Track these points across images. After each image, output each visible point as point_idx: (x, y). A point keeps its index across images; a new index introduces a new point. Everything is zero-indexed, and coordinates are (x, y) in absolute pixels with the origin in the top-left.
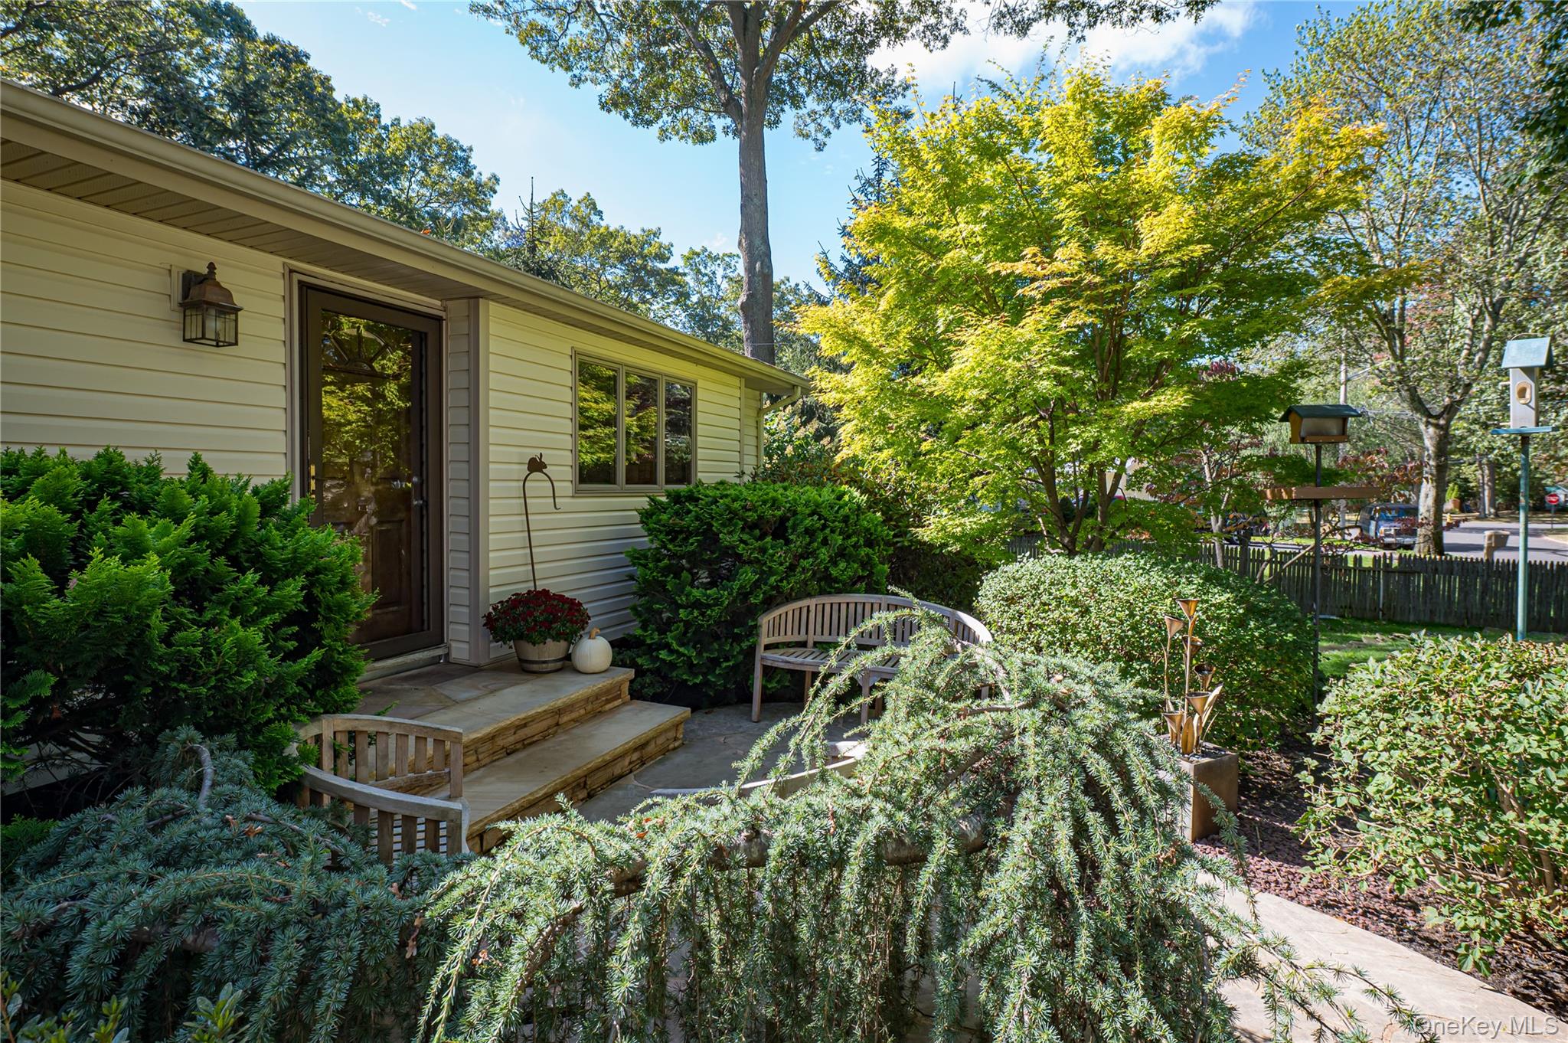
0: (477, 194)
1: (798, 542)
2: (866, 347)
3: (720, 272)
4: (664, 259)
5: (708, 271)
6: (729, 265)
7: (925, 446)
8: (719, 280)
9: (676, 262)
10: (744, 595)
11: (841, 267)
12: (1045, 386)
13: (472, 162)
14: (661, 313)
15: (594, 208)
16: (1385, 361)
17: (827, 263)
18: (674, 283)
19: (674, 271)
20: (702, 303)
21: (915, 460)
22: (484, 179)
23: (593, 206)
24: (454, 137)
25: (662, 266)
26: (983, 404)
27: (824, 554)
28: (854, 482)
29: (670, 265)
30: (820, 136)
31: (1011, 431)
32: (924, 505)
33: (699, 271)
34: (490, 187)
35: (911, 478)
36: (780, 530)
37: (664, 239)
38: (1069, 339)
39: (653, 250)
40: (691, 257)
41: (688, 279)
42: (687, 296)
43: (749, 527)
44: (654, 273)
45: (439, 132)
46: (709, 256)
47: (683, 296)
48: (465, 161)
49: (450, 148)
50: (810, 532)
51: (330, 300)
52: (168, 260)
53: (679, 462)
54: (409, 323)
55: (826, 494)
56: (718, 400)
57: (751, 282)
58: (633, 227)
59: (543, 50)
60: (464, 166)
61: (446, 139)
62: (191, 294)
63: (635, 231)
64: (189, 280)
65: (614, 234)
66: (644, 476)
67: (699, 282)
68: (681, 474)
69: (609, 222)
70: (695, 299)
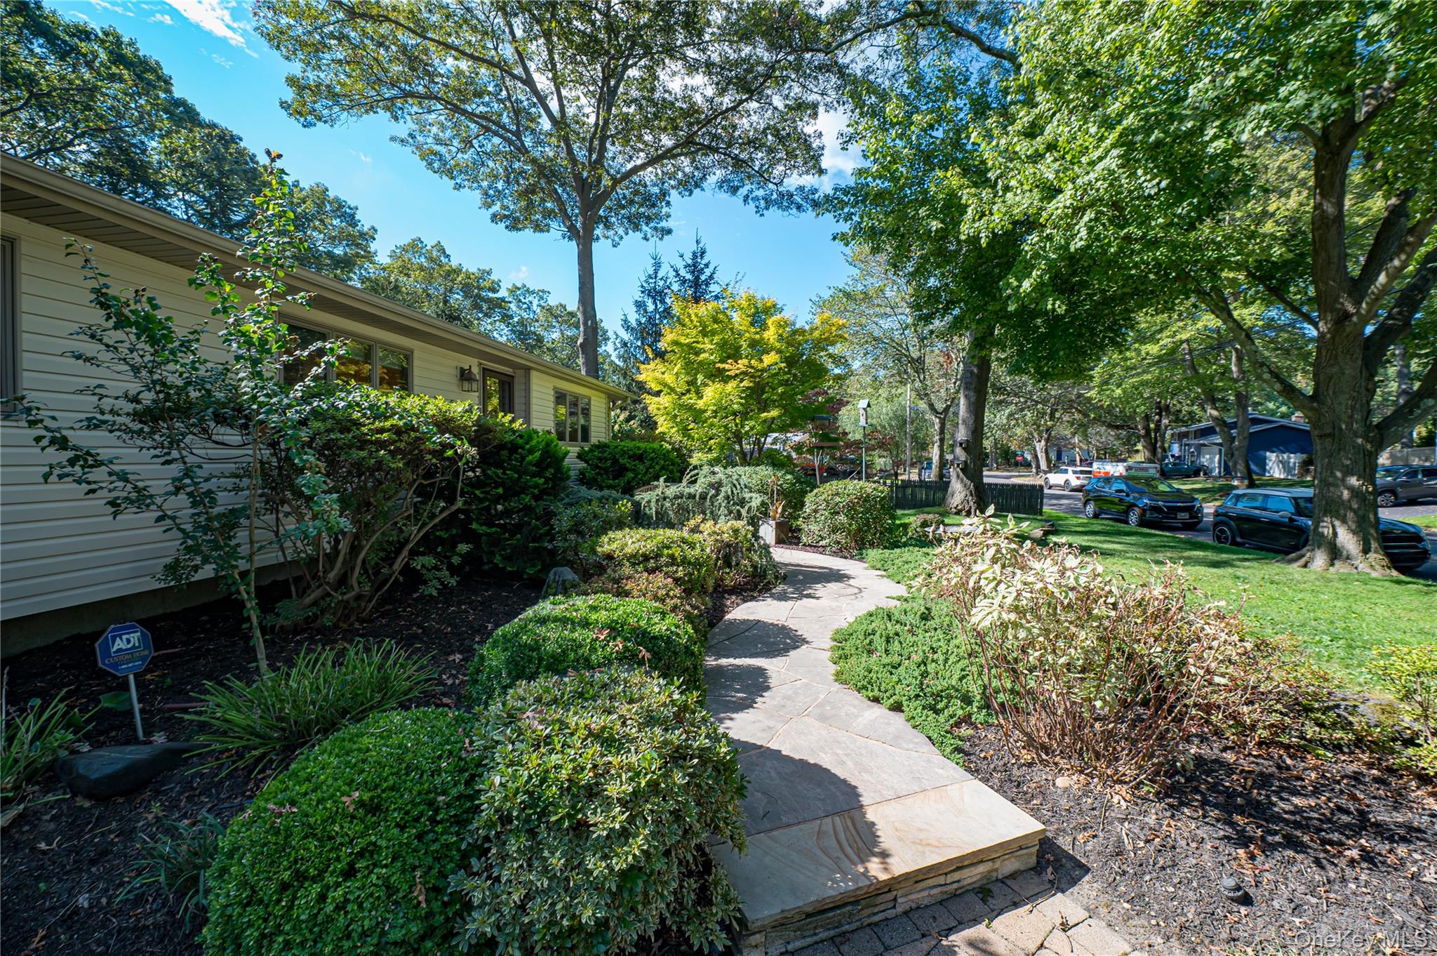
0: (361, 240)
1: (648, 463)
2: (670, 388)
3: (535, 302)
4: (494, 290)
5: (527, 301)
6: (542, 298)
8: (535, 308)
9: (502, 293)
10: (629, 482)
11: (634, 324)
12: (736, 407)
13: (357, 217)
14: (489, 327)
15: (445, 252)
16: (918, 384)
17: (626, 321)
18: (500, 307)
19: (503, 300)
20: (522, 323)
21: (685, 431)
22: (365, 229)
23: (443, 251)
24: (343, 198)
25: (491, 295)
26: (715, 412)
27: (657, 467)
28: (665, 441)
29: (499, 295)
30: (616, 238)
31: (725, 421)
32: (691, 451)
33: (520, 301)
34: (369, 236)
36: (640, 458)
37: (494, 277)
38: (743, 391)
39: (487, 284)
40: (514, 290)
41: (512, 306)
42: (511, 317)
43: (630, 457)
44: (489, 301)
45: (331, 194)
46: (528, 290)
47: (506, 318)
48: (352, 216)
49: (340, 206)
50: (652, 459)
51: (486, 372)
52: (455, 364)
53: (586, 432)
54: (503, 378)
55: (656, 445)
56: (598, 405)
57: (585, 332)
58: (471, 266)
59: (436, 165)
60: (351, 220)
61: (337, 200)
62: (465, 375)
63: (473, 270)
64: (462, 370)
65: (458, 271)
66: (573, 438)
67: (520, 308)
68: (586, 438)
69: (454, 263)
70: (516, 319)
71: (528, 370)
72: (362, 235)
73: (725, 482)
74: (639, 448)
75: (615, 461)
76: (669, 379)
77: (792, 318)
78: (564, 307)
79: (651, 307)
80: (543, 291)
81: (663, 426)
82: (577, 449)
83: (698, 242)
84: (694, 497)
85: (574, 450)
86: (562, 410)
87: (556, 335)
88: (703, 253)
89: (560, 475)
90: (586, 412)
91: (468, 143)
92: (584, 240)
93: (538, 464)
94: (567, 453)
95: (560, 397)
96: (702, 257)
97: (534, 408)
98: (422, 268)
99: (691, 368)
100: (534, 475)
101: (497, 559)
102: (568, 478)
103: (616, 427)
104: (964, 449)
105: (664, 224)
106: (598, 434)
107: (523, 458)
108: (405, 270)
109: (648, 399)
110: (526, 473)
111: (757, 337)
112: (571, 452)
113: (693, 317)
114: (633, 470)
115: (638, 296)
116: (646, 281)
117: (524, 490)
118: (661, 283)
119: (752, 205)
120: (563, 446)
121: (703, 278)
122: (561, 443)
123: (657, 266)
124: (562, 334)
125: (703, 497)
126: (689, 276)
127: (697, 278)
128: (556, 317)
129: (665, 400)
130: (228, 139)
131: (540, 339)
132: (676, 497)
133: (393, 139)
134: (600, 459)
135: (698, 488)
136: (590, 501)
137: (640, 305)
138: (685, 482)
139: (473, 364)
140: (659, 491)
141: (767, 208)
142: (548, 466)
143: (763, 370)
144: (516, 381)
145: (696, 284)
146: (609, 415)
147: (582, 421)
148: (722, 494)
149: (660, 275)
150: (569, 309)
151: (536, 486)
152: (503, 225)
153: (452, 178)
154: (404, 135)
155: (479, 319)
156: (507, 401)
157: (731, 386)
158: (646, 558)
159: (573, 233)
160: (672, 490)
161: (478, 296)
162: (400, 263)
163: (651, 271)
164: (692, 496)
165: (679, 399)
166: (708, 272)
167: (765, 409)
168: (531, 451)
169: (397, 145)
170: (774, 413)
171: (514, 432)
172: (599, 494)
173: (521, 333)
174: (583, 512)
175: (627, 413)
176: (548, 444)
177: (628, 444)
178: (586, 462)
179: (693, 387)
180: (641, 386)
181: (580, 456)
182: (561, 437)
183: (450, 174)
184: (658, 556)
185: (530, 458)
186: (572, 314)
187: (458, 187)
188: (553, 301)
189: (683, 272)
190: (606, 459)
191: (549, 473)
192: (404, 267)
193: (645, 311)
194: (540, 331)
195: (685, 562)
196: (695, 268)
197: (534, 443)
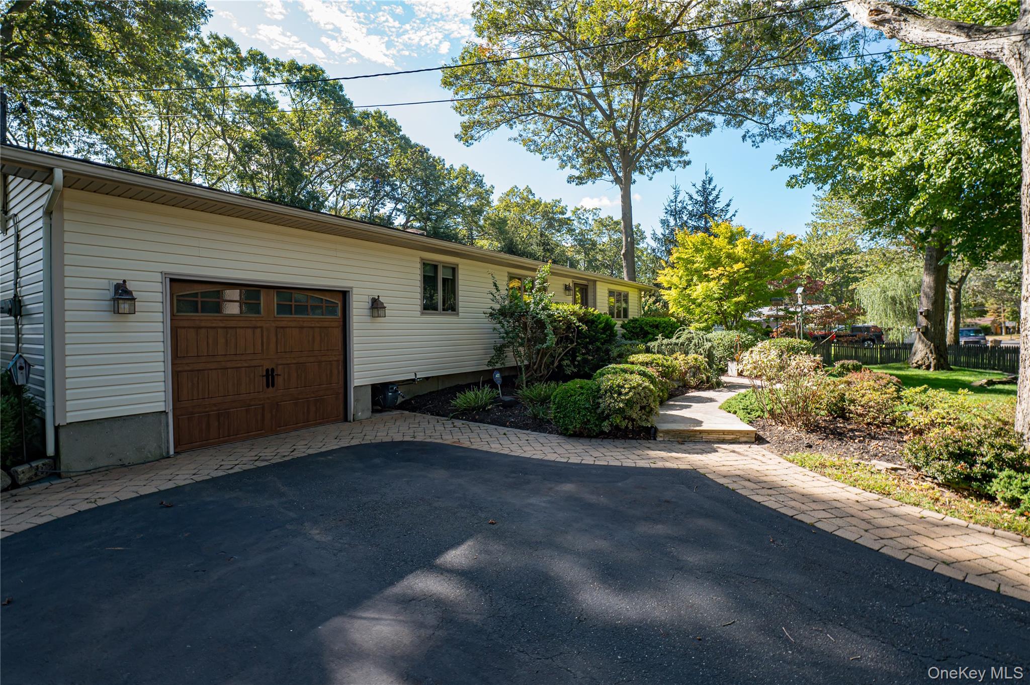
0: (484, 196)
2: (676, 285)
3: (591, 218)
4: (563, 213)
5: (585, 217)
6: (595, 214)
7: (691, 307)
8: (590, 221)
9: (569, 214)
12: (717, 295)
14: (559, 239)
15: (531, 192)
18: (567, 224)
19: (569, 219)
20: (581, 234)
21: (688, 311)
23: (530, 192)
24: (477, 171)
25: (561, 216)
26: (704, 299)
28: (673, 317)
29: (566, 216)
33: (580, 218)
34: (489, 192)
35: (688, 316)
37: (563, 204)
38: (722, 286)
39: (558, 209)
40: (576, 211)
41: (574, 222)
42: (574, 230)
43: (650, 326)
44: (560, 220)
46: (585, 210)
47: (571, 231)
48: (481, 181)
50: (664, 327)
51: (575, 284)
52: (562, 283)
53: (626, 311)
54: (582, 287)
55: (666, 319)
56: (633, 296)
57: (626, 245)
58: (547, 199)
59: (532, 148)
60: (480, 183)
61: (473, 172)
62: (567, 288)
63: (549, 201)
64: (566, 285)
65: (538, 203)
66: (619, 316)
67: (580, 223)
68: (626, 316)
69: (537, 198)
70: (577, 231)
71: (595, 281)
72: (487, 191)
73: (695, 337)
74: (656, 321)
75: (642, 329)
76: (675, 280)
77: (761, 234)
78: (612, 219)
79: (672, 223)
80: (596, 209)
81: (672, 309)
82: (621, 322)
83: (706, 173)
84: (677, 344)
85: (619, 323)
86: (612, 300)
87: (605, 239)
88: (710, 180)
89: (613, 335)
90: (626, 301)
91: (551, 131)
92: (625, 184)
93: (602, 329)
94: (616, 324)
95: (611, 293)
96: (710, 184)
97: (598, 301)
98: (518, 205)
99: (691, 272)
100: (601, 334)
101: (587, 369)
102: (616, 335)
103: (646, 308)
104: (925, 317)
105: (685, 158)
106: (633, 313)
107: (597, 326)
108: (507, 208)
109: (663, 292)
110: (598, 332)
111: (731, 251)
112: (618, 323)
113: (689, 243)
114: (652, 334)
115: (663, 216)
116: (669, 206)
117: (598, 340)
118: (680, 205)
119: (749, 141)
120: (614, 320)
121: (711, 198)
122: (613, 319)
123: (677, 193)
124: (610, 238)
125: (682, 344)
126: (700, 198)
127: (706, 199)
128: (605, 226)
129: (674, 293)
130: (423, 151)
131: (594, 244)
132: (668, 344)
133: (510, 139)
134: (634, 328)
135: (681, 340)
136: (626, 345)
137: (664, 223)
138: (675, 338)
139: (569, 282)
140: (659, 341)
141: (762, 141)
142: (608, 330)
143: (734, 273)
144: (589, 287)
145: (706, 202)
146: (640, 301)
147: (624, 305)
148: (693, 343)
149: (678, 200)
150: (615, 219)
151: (603, 338)
152: (575, 183)
153: (541, 153)
154: (516, 135)
155: (553, 233)
156: (584, 298)
157: (712, 284)
158: (647, 364)
159: (617, 180)
160: (666, 341)
161: (553, 218)
162: (504, 203)
163: (672, 198)
164: (676, 344)
165: (682, 291)
166: (715, 193)
167: (737, 295)
168: (600, 323)
169: (512, 142)
170: (742, 298)
171: (593, 315)
172: (630, 342)
173: (581, 240)
174: (623, 349)
175: (654, 298)
176: (607, 320)
177: (650, 319)
178: (626, 329)
179: (689, 284)
180: (658, 286)
181: (622, 326)
182: (612, 314)
183: (539, 151)
184: (652, 363)
185: (600, 326)
186: (617, 223)
187: (545, 158)
188: (603, 215)
189: (695, 196)
190: (637, 328)
191: (608, 333)
192: (507, 206)
193: (668, 226)
194: (594, 238)
195: (663, 365)
196: (705, 192)
197: (601, 319)
